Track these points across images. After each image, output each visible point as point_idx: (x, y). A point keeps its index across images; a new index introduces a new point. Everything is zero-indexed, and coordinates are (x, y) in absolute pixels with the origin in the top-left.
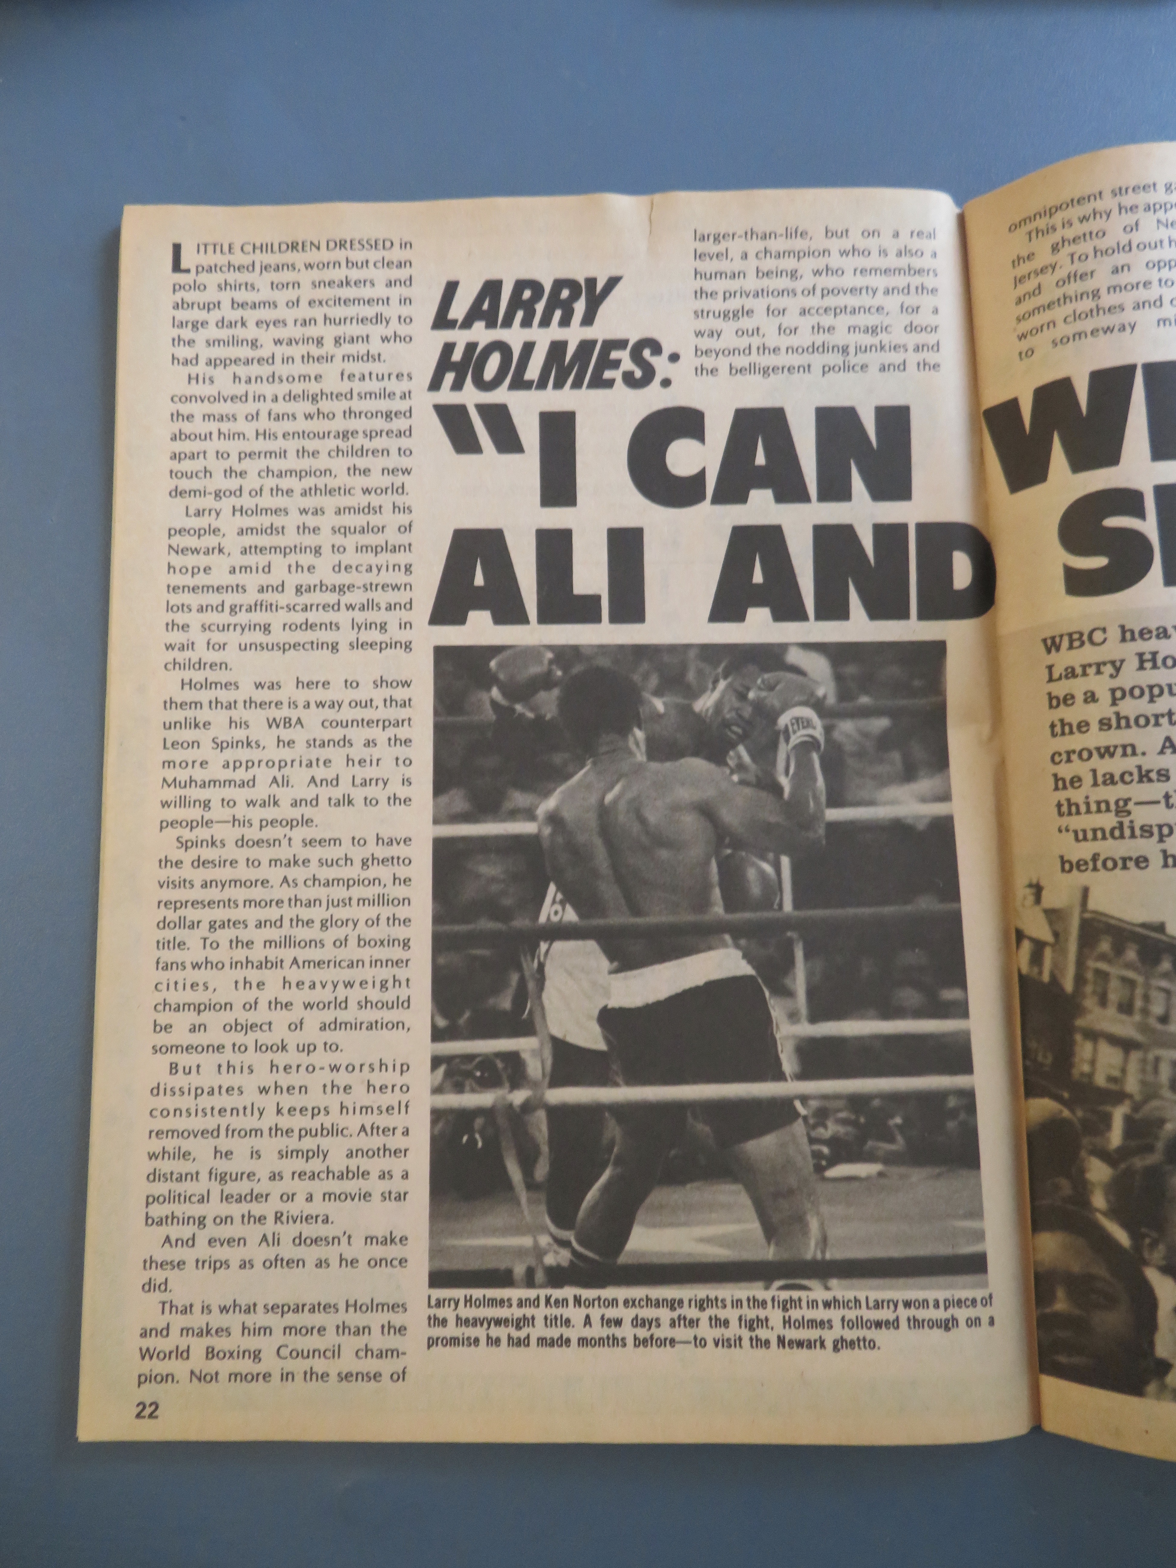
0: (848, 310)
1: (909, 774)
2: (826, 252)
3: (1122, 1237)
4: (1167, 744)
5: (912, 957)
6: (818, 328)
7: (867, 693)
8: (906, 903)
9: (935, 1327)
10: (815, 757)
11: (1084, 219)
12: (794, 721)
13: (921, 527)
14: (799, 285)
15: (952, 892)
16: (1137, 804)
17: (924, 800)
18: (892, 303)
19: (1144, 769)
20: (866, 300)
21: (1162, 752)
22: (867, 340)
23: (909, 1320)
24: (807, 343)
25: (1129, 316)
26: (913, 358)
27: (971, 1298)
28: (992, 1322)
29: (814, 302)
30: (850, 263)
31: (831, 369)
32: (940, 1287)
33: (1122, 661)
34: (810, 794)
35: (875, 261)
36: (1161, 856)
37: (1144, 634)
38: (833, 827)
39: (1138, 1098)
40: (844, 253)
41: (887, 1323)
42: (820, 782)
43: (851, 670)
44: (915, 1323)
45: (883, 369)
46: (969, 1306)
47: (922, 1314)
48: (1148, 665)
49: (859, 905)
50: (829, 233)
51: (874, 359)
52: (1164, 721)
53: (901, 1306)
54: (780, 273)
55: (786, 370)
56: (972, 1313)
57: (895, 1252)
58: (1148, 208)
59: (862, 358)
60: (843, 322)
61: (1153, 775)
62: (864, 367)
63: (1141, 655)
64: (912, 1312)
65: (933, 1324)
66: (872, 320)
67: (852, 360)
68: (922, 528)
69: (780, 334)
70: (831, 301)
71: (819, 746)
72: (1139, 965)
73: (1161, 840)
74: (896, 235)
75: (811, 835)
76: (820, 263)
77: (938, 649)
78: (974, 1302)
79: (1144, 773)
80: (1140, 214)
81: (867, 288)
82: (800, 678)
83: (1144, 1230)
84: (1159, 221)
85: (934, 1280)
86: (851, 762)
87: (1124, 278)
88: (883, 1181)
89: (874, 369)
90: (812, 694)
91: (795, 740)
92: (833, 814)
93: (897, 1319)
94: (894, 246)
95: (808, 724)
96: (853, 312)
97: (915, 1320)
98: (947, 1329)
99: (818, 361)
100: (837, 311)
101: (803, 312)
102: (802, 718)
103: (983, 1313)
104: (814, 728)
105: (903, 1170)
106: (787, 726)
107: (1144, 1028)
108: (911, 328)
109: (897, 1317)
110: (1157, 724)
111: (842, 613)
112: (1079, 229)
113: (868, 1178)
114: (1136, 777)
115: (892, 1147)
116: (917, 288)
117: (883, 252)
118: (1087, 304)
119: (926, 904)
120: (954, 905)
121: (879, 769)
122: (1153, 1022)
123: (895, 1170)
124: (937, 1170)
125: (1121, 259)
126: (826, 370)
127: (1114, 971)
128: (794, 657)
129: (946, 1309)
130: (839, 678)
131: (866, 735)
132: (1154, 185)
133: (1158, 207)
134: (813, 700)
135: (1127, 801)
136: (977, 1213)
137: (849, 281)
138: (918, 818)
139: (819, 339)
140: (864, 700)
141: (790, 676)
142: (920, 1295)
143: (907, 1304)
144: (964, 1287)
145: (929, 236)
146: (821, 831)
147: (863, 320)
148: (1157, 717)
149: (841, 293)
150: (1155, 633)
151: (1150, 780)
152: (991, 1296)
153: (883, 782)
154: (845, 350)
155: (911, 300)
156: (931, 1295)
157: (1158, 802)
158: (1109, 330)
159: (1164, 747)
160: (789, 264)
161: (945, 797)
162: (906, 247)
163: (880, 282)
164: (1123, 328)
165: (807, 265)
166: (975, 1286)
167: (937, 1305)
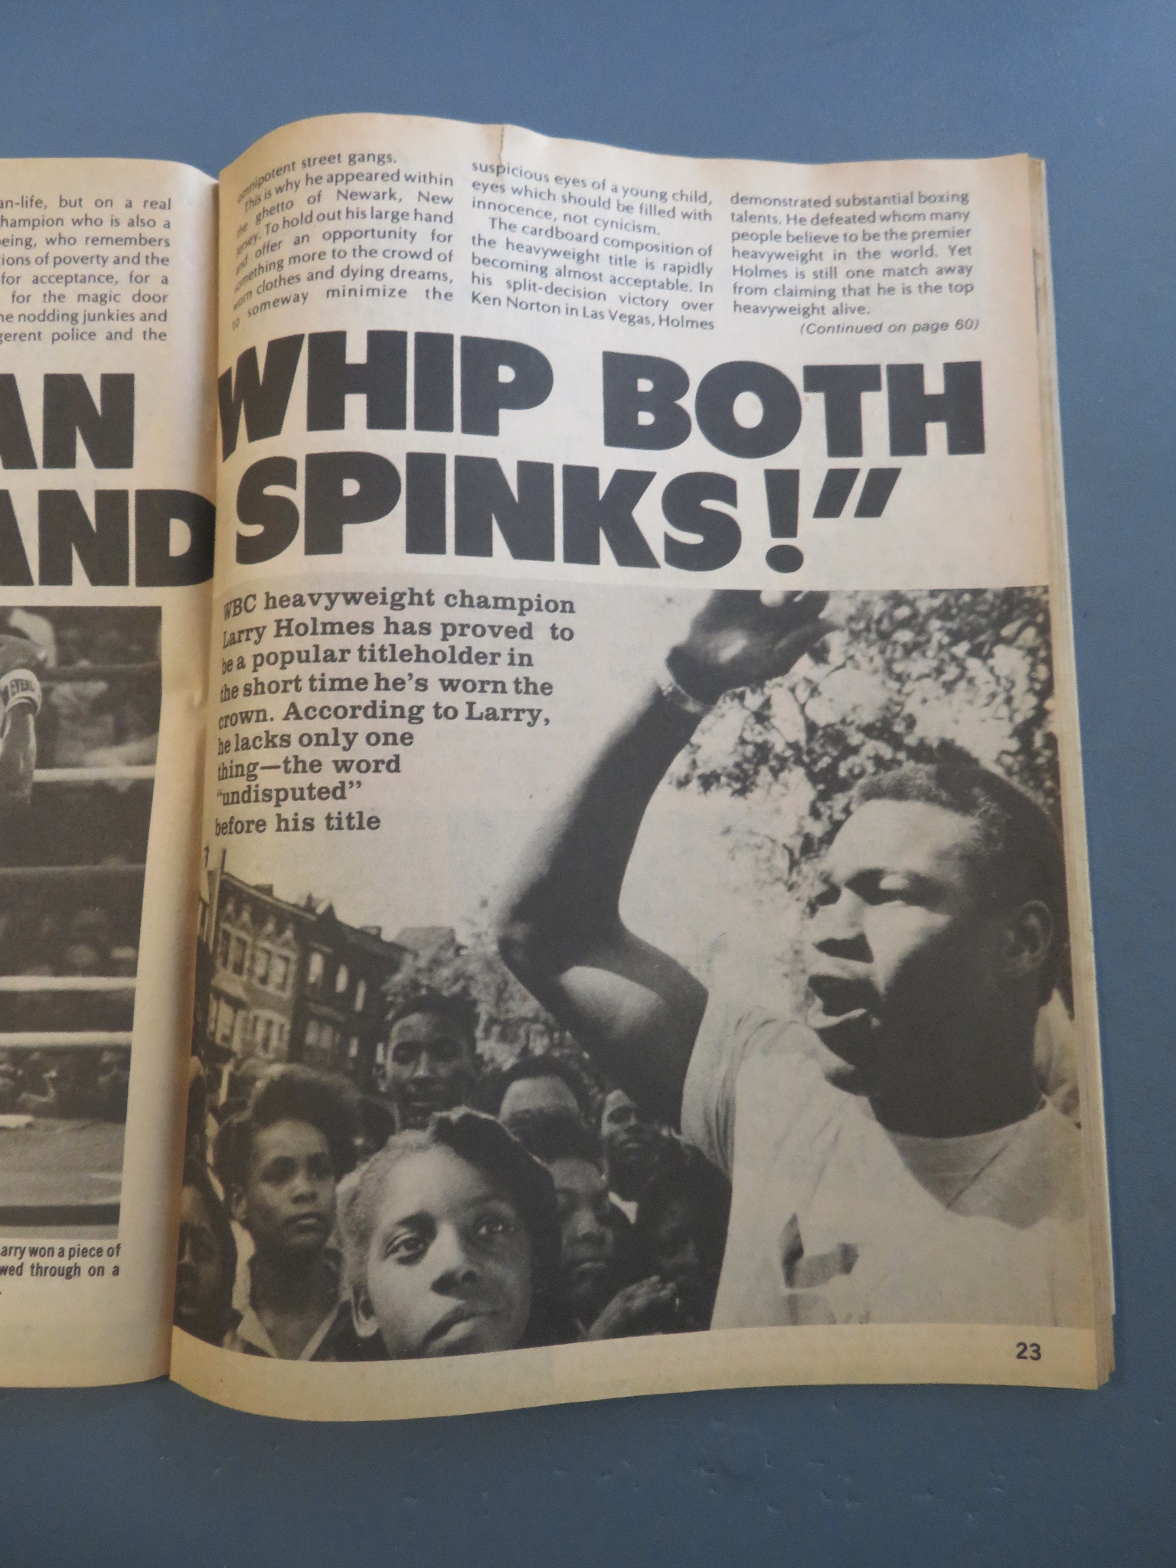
0: (79, 279)
1: (119, 737)
2: (60, 221)
3: (219, 1191)
4: (292, 710)
5: (90, 916)
6: (49, 296)
7: (86, 657)
8: (96, 863)
9: (57, 1275)
10: (31, 718)
11: (280, 190)
12: (14, 683)
13: (140, 494)
14: (32, 254)
15: (139, 854)
16: (263, 768)
17: (129, 763)
18: (121, 272)
19: (271, 734)
20: (95, 269)
21: (286, 718)
22: (96, 308)
23: (32, 1267)
24: (38, 311)
25: (303, 286)
26: (139, 327)
27: (97, 1248)
28: (116, 1271)
29: (46, 270)
30: (82, 232)
31: (61, 337)
32: (67, 1237)
33: (264, 627)
34: (22, 754)
35: (107, 230)
36: (276, 820)
37: (284, 601)
38: (41, 788)
39: (240, 1056)
40: (76, 222)
41: (12, 1269)
42: (33, 744)
43: (72, 634)
44: (38, 1270)
45: (110, 337)
46: (93, 1256)
47: (45, 1262)
48: (284, 632)
49: (50, 864)
50: (63, 202)
51: (102, 327)
52: (291, 687)
53: (27, 1253)
54: (15, 241)
55: (17, 337)
56: (96, 1262)
57: (29, 1201)
58: (330, 179)
59: (90, 327)
60: (74, 289)
61: (277, 741)
62: (92, 335)
63: (279, 622)
64: (37, 1259)
65: (56, 1272)
66: (101, 289)
67: (80, 328)
68: (142, 495)
69: (13, 301)
70: (63, 270)
71: (36, 707)
72: (250, 926)
73: (277, 805)
74: (129, 205)
75: (18, 794)
76: (53, 232)
77: (152, 616)
78: (100, 1251)
79: (270, 738)
80: (324, 185)
81: (98, 257)
82: (23, 641)
83: (233, 1185)
84: (339, 192)
85: (63, 1229)
86: (64, 723)
87: (304, 249)
88: (33, 1133)
89: (101, 337)
90: (33, 657)
91: (13, 701)
92: (42, 775)
93: (21, 1266)
94: (125, 215)
95: (26, 686)
96: (83, 281)
97: (39, 1267)
98: (68, 1277)
99: (48, 328)
100: (67, 280)
101: (36, 281)
102: (21, 680)
103: (109, 1263)
104: (33, 690)
105: (50, 1122)
106: (6, 687)
107: (248, 988)
108: (139, 297)
109: (22, 1264)
110: (285, 691)
111: (66, 579)
112: (276, 199)
113: (17, 1129)
114: (264, 742)
115: (44, 1100)
116: (147, 257)
117: (115, 222)
118: (272, 275)
119: (114, 864)
120: (140, 866)
121: (95, 732)
122: (255, 982)
123: (44, 1122)
124: (82, 1123)
125: (301, 230)
126: (57, 337)
127: (235, 932)
128: (18, 620)
129: (70, 1257)
130: (60, 642)
131: (82, 698)
132: (339, 156)
133: (340, 178)
134: (34, 663)
135: (256, 765)
136: (116, 1166)
137: (81, 249)
138: (123, 780)
139: (50, 307)
140: (84, 664)
141: (12, 638)
142: (46, 1243)
143: (33, 1252)
144: (92, 1237)
145: (163, 207)
146: (28, 792)
147: (93, 288)
148: (285, 682)
149: (73, 262)
150: (292, 600)
151: (275, 746)
152: (118, 1247)
153: (93, 744)
154: (74, 318)
155: (141, 269)
156: (57, 1244)
157: (278, 767)
158: (286, 300)
159: (288, 713)
160: (24, 232)
161: (150, 760)
162: (138, 216)
163: (110, 251)
164: (297, 299)
165: (40, 234)
166: (101, 1237)
167: (61, 1254)
